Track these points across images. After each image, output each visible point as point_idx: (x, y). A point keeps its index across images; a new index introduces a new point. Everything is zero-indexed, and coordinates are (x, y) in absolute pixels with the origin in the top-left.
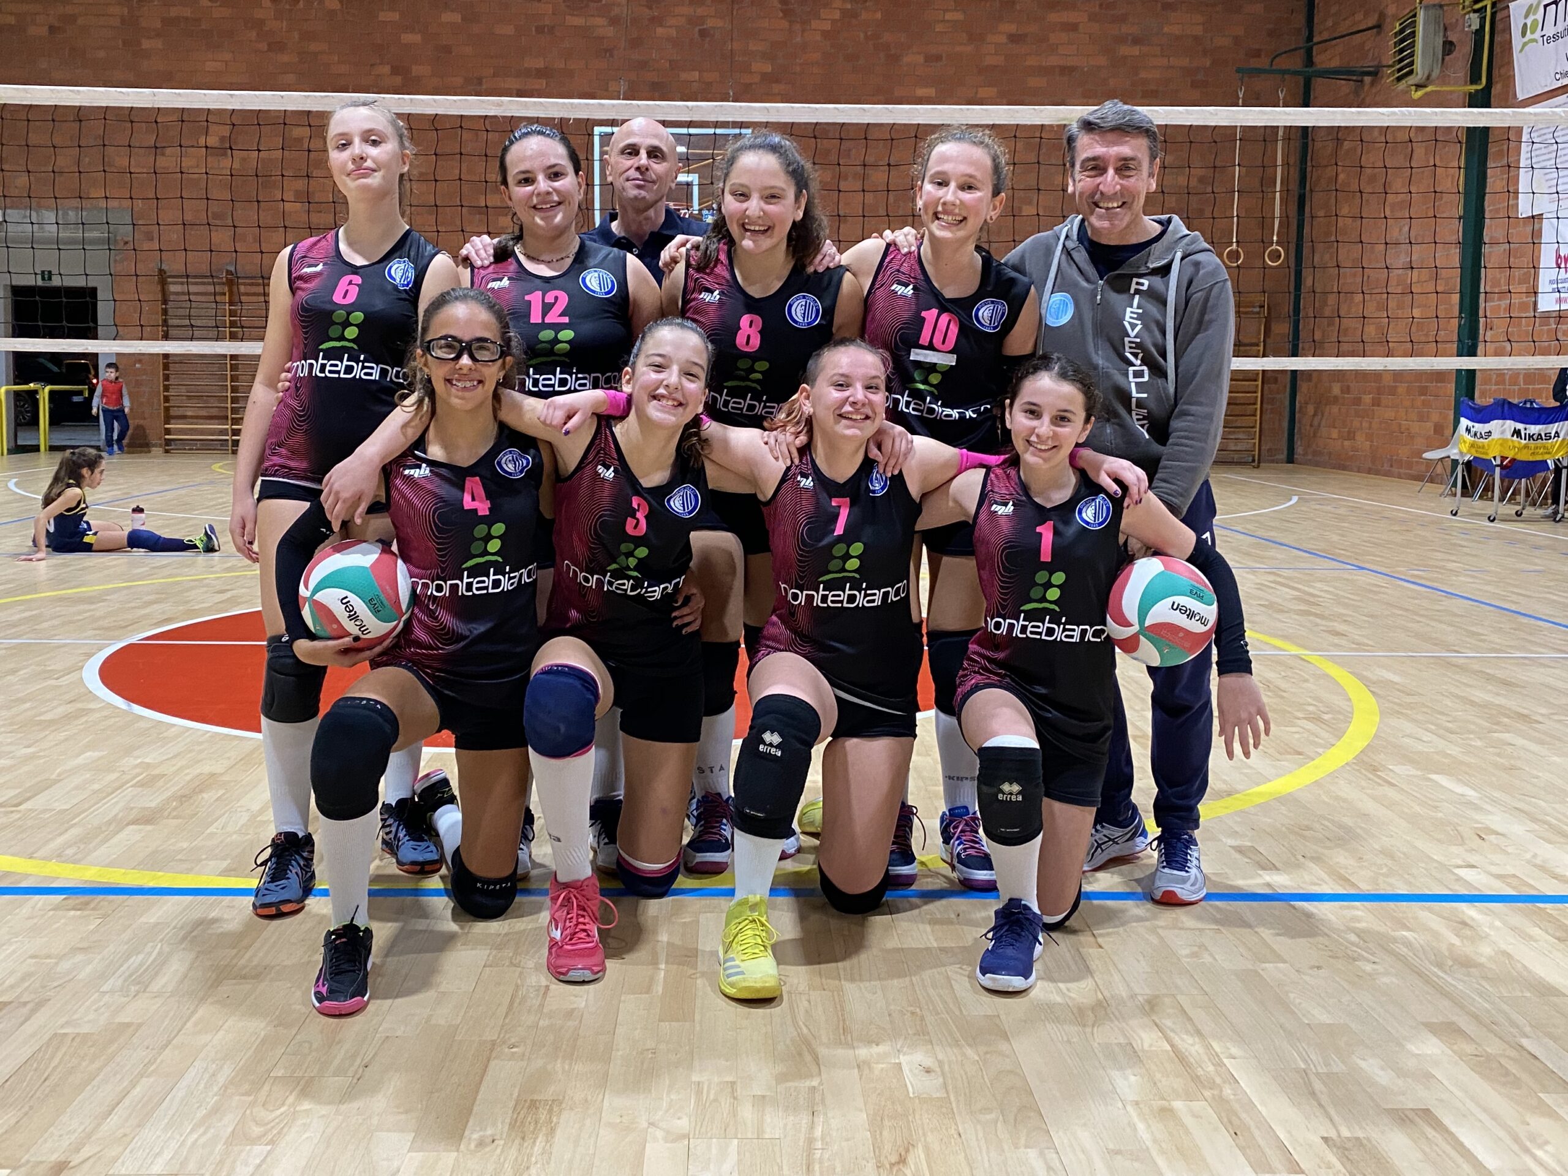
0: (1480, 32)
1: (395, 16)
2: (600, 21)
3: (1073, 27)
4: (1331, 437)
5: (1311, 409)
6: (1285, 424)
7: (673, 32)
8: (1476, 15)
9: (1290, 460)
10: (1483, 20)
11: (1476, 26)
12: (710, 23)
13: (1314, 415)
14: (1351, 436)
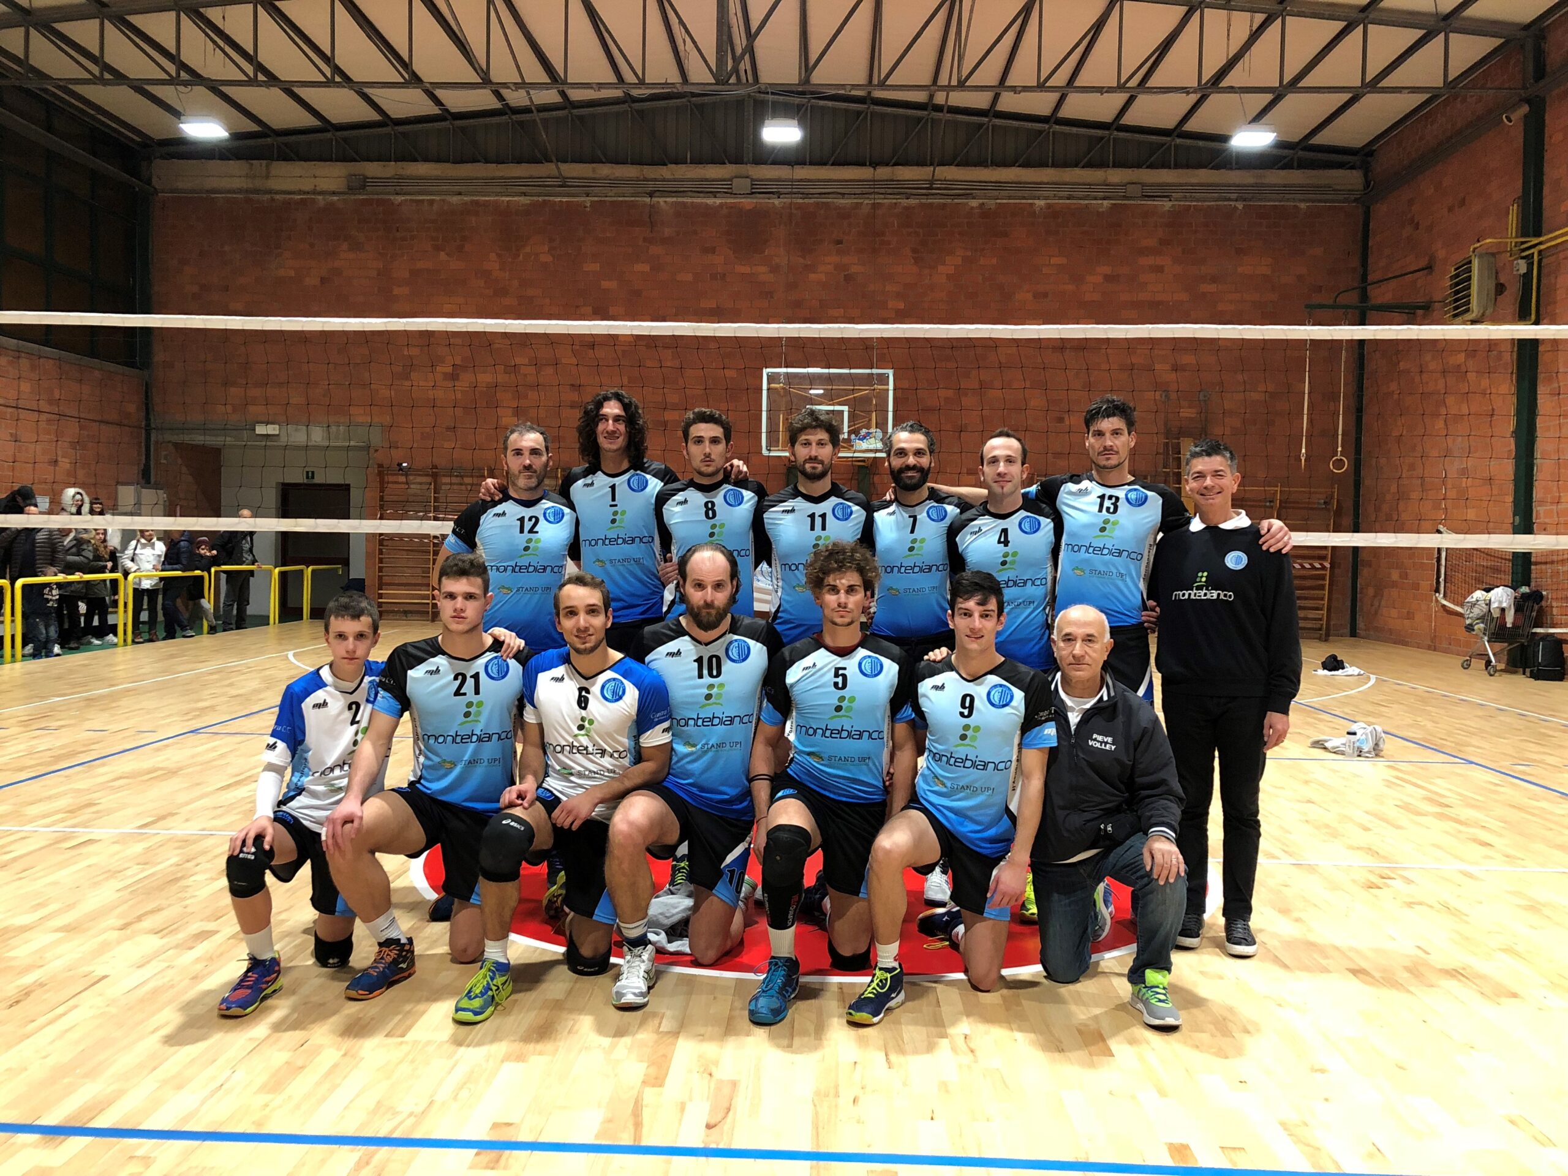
0: (1527, 276)
1: (596, 267)
2: (763, 269)
3: (1159, 269)
4: (1391, 616)
5: (1371, 591)
6: (1348, 603)
7: (823, 277)
8: (1523, 261)
9: (1353, 633)
10: (1530, 265)
11: (1523, 269)
12: (854, 269)
13: (1375, 596)
14: (1410, 616)
